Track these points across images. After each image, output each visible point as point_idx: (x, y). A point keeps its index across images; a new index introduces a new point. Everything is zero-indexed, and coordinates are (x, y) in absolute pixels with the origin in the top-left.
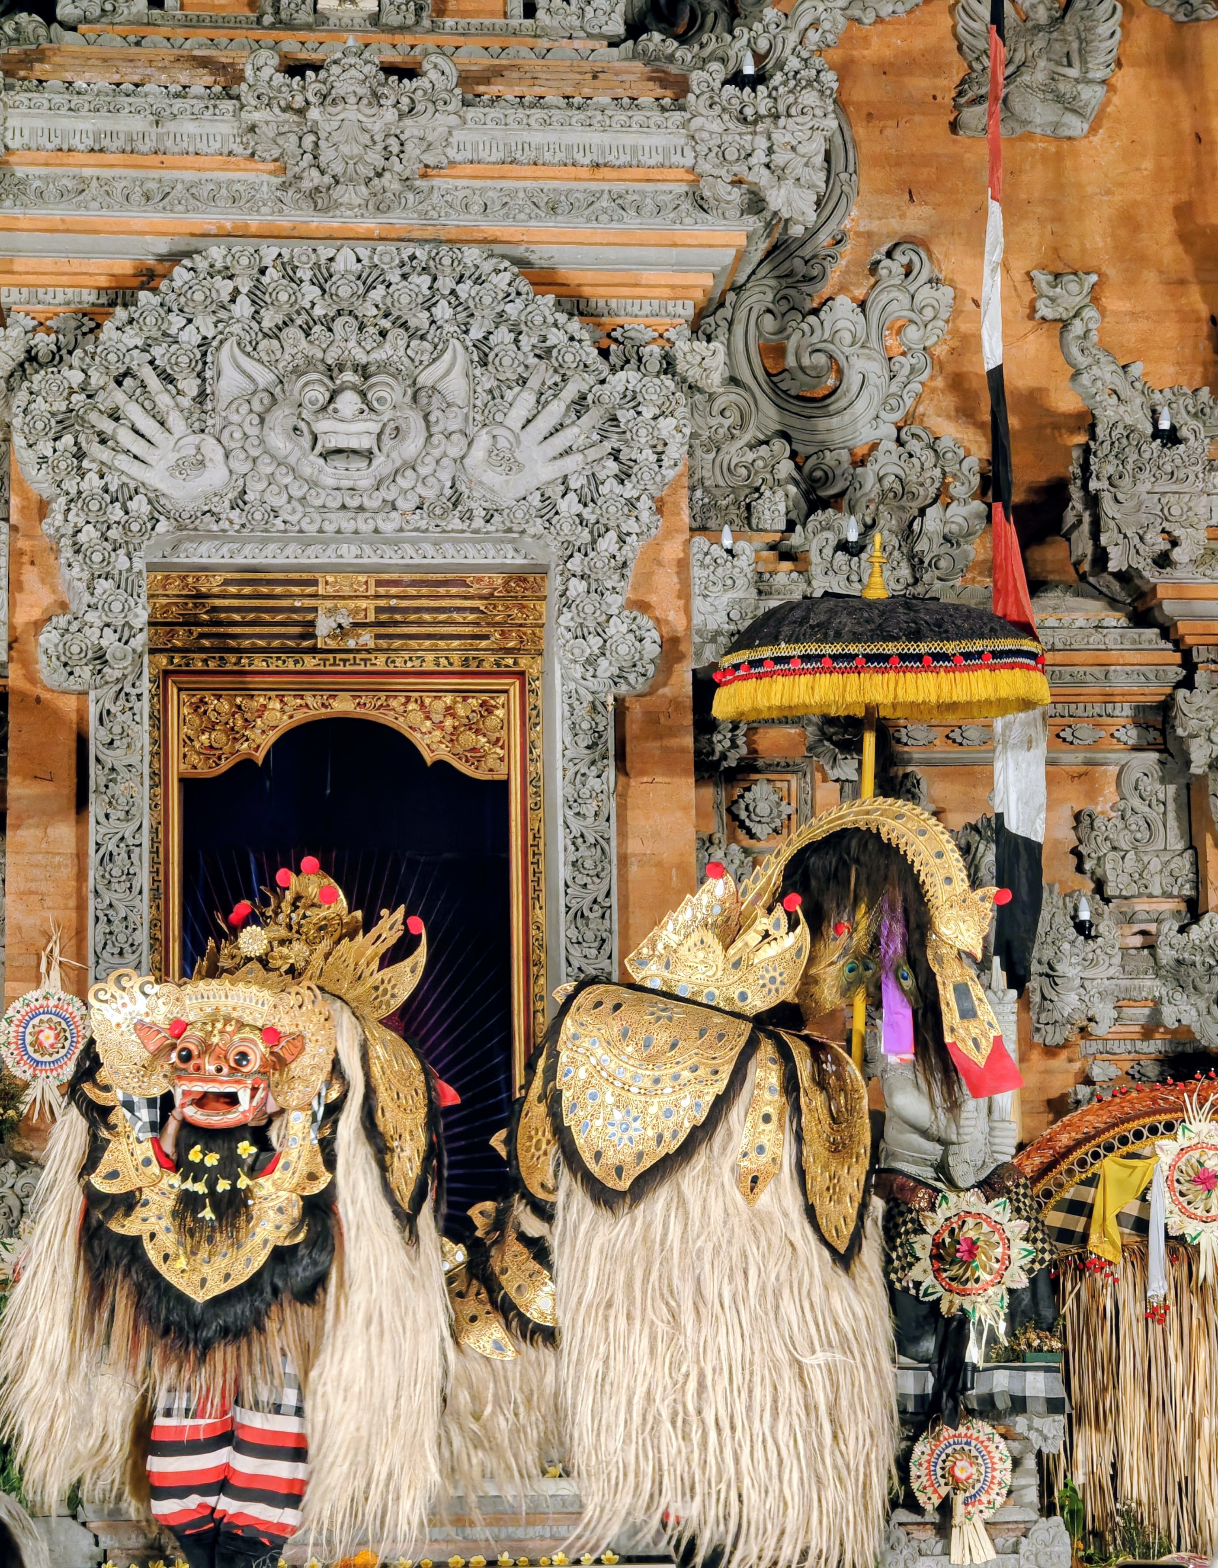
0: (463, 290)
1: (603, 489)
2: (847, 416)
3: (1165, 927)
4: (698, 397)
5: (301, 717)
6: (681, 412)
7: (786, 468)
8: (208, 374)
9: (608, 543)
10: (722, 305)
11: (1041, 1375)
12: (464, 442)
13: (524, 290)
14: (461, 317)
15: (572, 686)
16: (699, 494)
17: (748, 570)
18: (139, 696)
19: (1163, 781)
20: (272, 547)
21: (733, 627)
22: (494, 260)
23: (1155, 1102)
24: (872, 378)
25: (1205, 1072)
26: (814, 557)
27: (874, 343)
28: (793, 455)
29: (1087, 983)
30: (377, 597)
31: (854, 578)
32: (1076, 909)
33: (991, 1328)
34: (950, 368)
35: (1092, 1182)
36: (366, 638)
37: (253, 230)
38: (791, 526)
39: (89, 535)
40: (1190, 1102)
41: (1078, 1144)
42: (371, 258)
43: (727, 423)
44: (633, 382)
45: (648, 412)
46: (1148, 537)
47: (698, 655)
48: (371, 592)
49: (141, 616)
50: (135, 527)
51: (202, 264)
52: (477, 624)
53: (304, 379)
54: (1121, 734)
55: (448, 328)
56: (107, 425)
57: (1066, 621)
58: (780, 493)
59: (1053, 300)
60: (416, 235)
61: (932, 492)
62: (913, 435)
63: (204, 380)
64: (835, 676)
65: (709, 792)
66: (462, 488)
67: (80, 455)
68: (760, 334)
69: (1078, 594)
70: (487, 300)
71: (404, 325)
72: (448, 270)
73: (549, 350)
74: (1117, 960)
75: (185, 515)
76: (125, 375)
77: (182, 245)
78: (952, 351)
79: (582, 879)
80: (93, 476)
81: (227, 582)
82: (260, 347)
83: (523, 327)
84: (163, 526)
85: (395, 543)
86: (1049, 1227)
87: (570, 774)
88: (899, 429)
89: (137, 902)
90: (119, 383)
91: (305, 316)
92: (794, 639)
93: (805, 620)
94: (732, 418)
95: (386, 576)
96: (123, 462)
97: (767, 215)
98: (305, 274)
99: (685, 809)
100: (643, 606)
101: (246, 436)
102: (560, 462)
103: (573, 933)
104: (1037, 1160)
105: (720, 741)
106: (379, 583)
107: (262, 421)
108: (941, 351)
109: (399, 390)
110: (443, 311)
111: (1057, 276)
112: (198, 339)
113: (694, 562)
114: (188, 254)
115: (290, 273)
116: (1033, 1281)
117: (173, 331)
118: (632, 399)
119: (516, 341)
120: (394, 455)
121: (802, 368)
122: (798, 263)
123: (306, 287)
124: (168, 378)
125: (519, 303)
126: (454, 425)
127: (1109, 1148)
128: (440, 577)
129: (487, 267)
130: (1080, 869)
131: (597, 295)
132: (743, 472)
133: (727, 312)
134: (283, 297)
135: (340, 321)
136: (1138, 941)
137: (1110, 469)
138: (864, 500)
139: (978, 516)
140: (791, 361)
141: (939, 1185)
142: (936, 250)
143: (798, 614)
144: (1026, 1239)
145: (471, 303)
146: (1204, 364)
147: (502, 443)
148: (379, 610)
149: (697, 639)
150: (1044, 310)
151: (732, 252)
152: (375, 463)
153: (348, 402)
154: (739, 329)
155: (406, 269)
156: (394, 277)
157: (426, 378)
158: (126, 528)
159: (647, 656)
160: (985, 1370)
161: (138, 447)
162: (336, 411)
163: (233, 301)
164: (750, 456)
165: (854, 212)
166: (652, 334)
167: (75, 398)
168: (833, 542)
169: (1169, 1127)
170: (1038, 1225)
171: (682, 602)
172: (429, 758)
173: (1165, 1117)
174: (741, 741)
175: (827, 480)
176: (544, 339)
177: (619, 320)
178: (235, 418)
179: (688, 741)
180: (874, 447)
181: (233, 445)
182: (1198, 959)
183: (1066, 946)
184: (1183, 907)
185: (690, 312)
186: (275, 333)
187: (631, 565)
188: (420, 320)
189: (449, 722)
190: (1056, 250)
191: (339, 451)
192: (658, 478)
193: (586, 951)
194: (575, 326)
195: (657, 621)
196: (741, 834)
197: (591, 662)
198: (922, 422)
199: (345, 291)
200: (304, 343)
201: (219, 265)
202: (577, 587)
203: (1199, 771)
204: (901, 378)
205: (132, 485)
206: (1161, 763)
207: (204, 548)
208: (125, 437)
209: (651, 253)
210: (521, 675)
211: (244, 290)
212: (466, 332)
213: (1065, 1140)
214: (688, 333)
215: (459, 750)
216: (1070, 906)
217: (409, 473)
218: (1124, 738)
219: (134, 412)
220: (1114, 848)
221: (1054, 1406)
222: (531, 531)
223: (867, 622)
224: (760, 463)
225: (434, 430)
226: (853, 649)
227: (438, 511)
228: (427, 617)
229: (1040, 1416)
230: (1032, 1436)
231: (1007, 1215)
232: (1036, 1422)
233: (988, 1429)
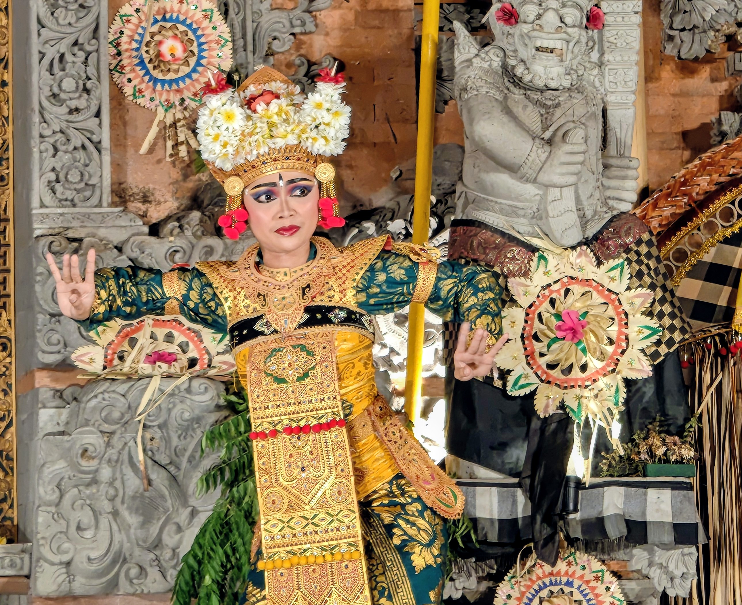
11: (667, 494)
35: (739, 239)
41: (722, 189)
86: (680, 299)
104: (667, 211)
116: (658, 370)
141: (535, 242)
144: (650, 314)
160: (593, 486)
213: (705, 183)
221: (685, 534)
229: (665, 547)
230: (655, 573)
231: (626, 281)
232: (660, 555)
233: (596, 565)
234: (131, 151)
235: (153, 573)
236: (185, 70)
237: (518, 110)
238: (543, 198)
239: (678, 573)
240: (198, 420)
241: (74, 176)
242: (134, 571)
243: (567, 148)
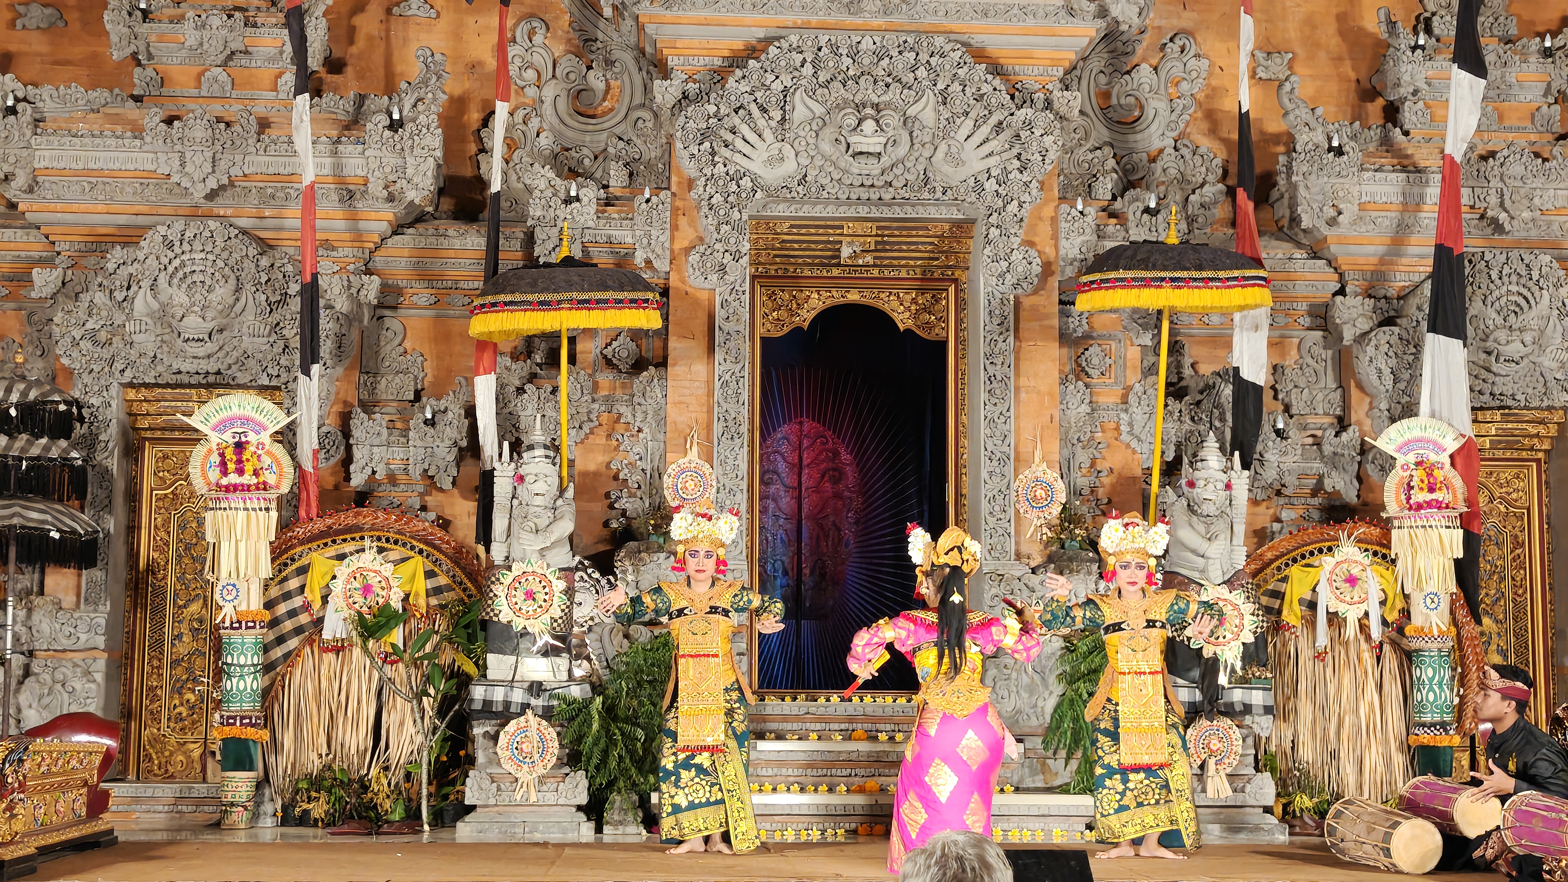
0: (933, 61)
1: (1011, 176)
2: (1146, 133)
3: (1327, 433)
4: (1065, 123)
5: (829, 302)
6: (1057, 132)
7: (1111, 163)
8: (787, 108)
9: (1013, 207)
10: (1075, 68)
11: (1260, 692)
12: (933, 148)
13: (968, 60)
14: (932, 76)
15: (990, 289)
16: (1062, 178)
17: (1093, 224)
18: (744, 292)
19: (1325, 348)
20: (819, 207)
21: (1082, 257)
22: (952, 44)
23: (1322, 534)
24: (1161, 112)
25: (1352, 518)
26: (1131, 216)
27: (1162, 91)
28: (1115, 154)
29: (1281, 465)
30: (877, 235)
31: (1154, 229)
32: (1275, 421)
33: (1232, 665)
34: (1205, 106)
35: (1285, 579)
36: (869, 259)
37: (813, 25)
38: (1114, 198)
39: (717, 199)
40: (1343, 536)
41: (1277, 558)
42: (882, 42)
43: (1077, 137)
44: (1030, 115)
45: (1038, 132)
46: (1325, 208)
47: (1063, 272)
48: (874, 233)
49: (746, 247)
50: (744, 195)
51: (785, 45)
52: (933, 252)
53: (843, 112)
54: (1301, 320)
55: (924, 82)
56: (729, 137)
57: (1272, 254)
58: (1108, 179)
59: (1266, 68)
60: (905, 28)
61: (1200, 180)
62: (1186, 146)
63: (785, 111)
64: (1152, 290)
65: (1065, 351)
66: (930, 175)
67: (713, 153)
68: (1097, 86)
69: (1277, 239)
70: (947, 67)
71: (899, 81)
72: (925, 49)
73: (982, 96)
74: (1299, 452)
75: (772, 189)
76: (739, 108)
77: (773, 32)
78: (1207, 96)
79: (994, 400)
80: (720, 166)
81: (792, 226)
82: (817, 92)
83: (967, 82)
84: (759, 195)
85: (889, 205)
87: (988, 340)
88: (1176, 141)
89: (741, 409)
90: (737, 113)
91: (843, 75)
92: (1127, 268)
93: (1133, 257)
94: (1081, 133)
95: (882, 224)
96: (738, 158)
97: (1109, 19)
98: (844, 51)
99: (1053, 361)
100: (1031, 244)
101: (808, 144)
102: (986, 160)
103: (988, 431)
104: (1256, 567)
105: (1073, 322)
106: (878, 228)
107: (817, 135)
108: (1201, 96)
109: (897, 118)
110: (922, 73)
111: (1269, 54)
112: (781, 88)
113: (1061, 218)
114: (778, 39)
115: (835, 50)
116: (1257, 639)
117: (768, 83)
118: (1029, 125)
119: (963, 90)
120: (893, 156)
121: (1121, 106)
122: (1119, 44)
123: (844, 58)
124: (763, 110)
125: (966, 69)
126: (927, 139)
127: (1295, 561)
128: (913, 224)
129: (948, 47)
130: (1275, 398)
131: (1007, 63)
132: (1087, 165)
133: (1077, 72)
134: (831, 64)
135: (863, 78)
136: (1310, 440)
137: (1305, 169)
138: (1155, 183)
139: (1221, 192)
140: (1114, 101)
141: (1202, 582)
142: (1199, 39)
143: (1129, 253)
144: (1253, 614)
145: (938, 69)
146: (1353, 107)
147: (954, 150)
148: (876, 243)
149: (1062, 263)
150: (1261, 73)
151: (1087, 40)
152: (882, 160)
153: (869, 126)
154: (1084, 83)
155: (901, 48)
156: (894, 53)
157: (911, 112)
158: (738, 195)
159: (1034, 273)
160: (1229, 689)
161: (747, 149)
162: (862, 131)
163: (802, 66)
164: (1090, 156)
165: (1151, 15)
166: (1038, 86)
167: (711, 121)
168: (1142, 208)
169: (1330, 549)
170: (1261, 607)
171: (1053, 242)
172: (902, 327)
173: (1329, 544)
174: (1084, 321)
175: (1134, 170)
176: (979, 89)
177: (1020, 78)
178: (802, 134)
179: (1055, 322)
180: (1161, 151)
181: (801, 149)
182: (1346, 452)
183: (1270, 444)
184: (1335, 421)
185: (1061, 73)
186: (826, 85)
187: (1026, 220)
188: (909, 78)
189: (913, 308)
190: (1268, 39)
191: (861, 153)
192: (1043, 170)
193: (996, 442)
194: (997, 82)
195: (1039, 252)
196: (1083, 375)
197: (1002, 276)
198: (1188, 138)
199: (866, 61)
200: (842, 91)
201: (794, 46)
202: (994, 232)
203: (1348, 343)
204: (1178, 111)
205: (742, 171)
206: (1324, 337)
207: (781, 207)
208: (739, 144)
209: (1041, 40)
210: (955, 281)
211: (809, 60)
212: (935, 85)
213: (1269, 555)
214: (1059, 86)
215: (919, 323)
216: (1272, 420)
217: (900, 165)
218: (1302, 323)
219: (745, 130)
220: (1296, 386)
221: (1268, 710)
222: (969, 200)
223: (1171, 258)
224: (1096, 160)
225: (915, 141)
226: (1163, 274)
227: (916, 188)
228: (905, 247)
229: (1259, 715)
230: (1255, 726)
231: (1242, 600)
232: (1257, 719)
233: (1229, 722)
234: (1022, 537)
235: (1034, 718)
236: (1046, 503)
237: (1196, 526)
238: (1207, 563)
239: (1265, 726)
240: (1053, 654)
241: (999, 547)
242: (1025, 717)
243: (1217, 542)
